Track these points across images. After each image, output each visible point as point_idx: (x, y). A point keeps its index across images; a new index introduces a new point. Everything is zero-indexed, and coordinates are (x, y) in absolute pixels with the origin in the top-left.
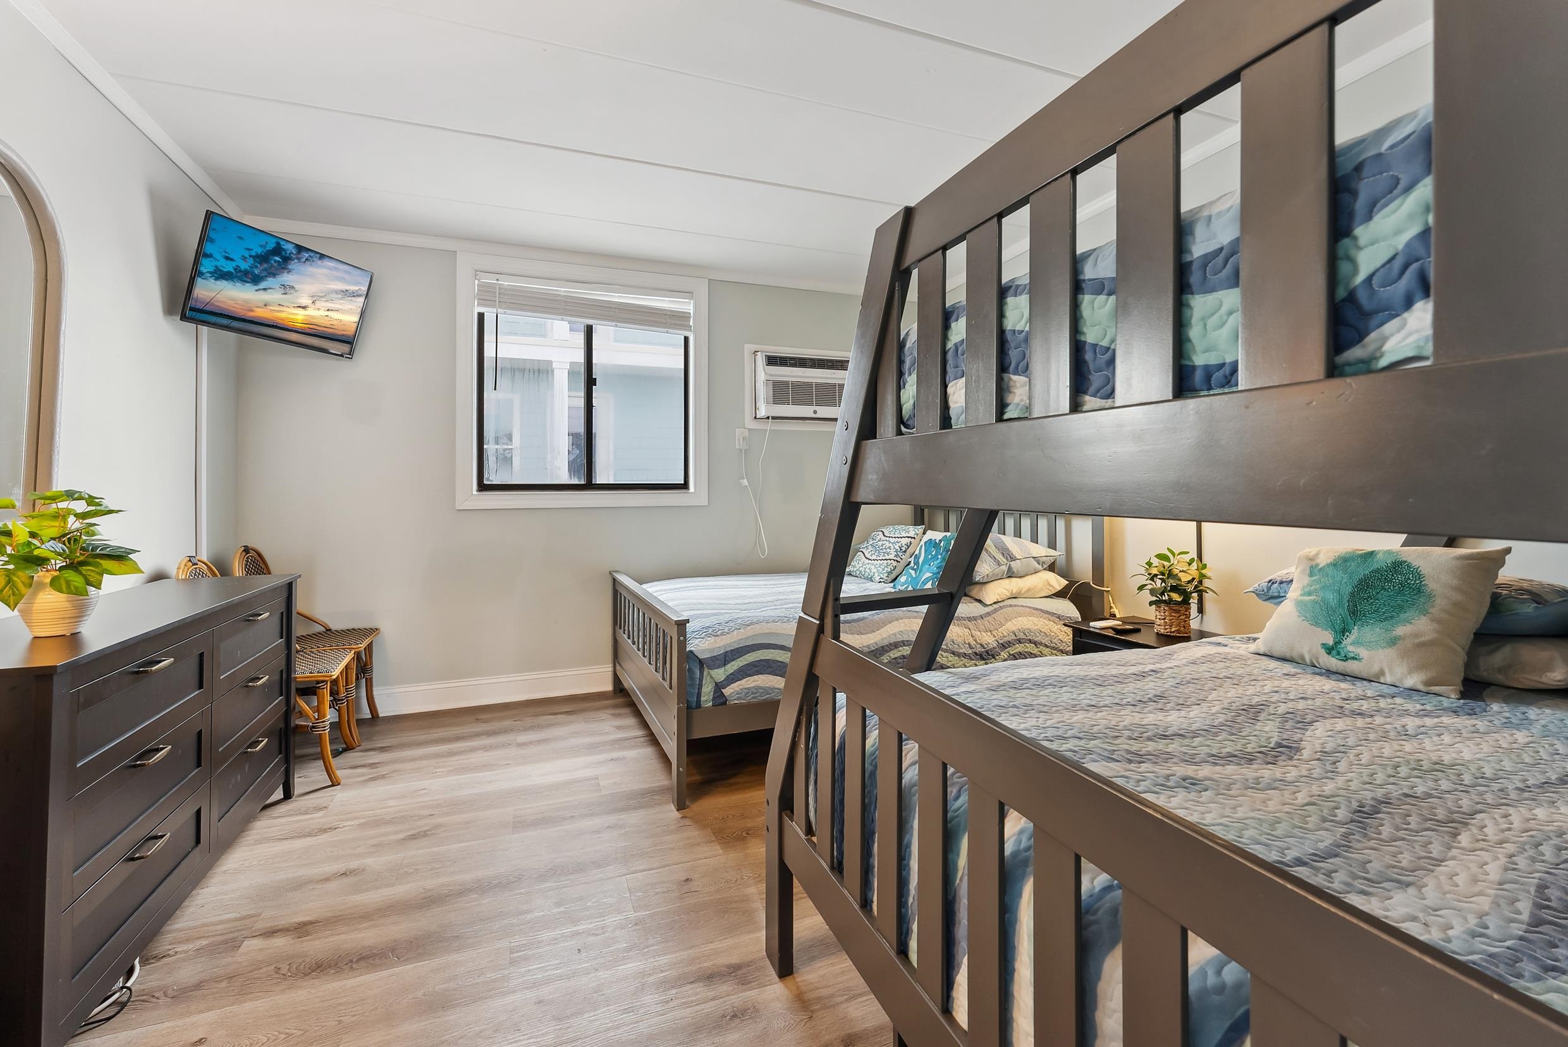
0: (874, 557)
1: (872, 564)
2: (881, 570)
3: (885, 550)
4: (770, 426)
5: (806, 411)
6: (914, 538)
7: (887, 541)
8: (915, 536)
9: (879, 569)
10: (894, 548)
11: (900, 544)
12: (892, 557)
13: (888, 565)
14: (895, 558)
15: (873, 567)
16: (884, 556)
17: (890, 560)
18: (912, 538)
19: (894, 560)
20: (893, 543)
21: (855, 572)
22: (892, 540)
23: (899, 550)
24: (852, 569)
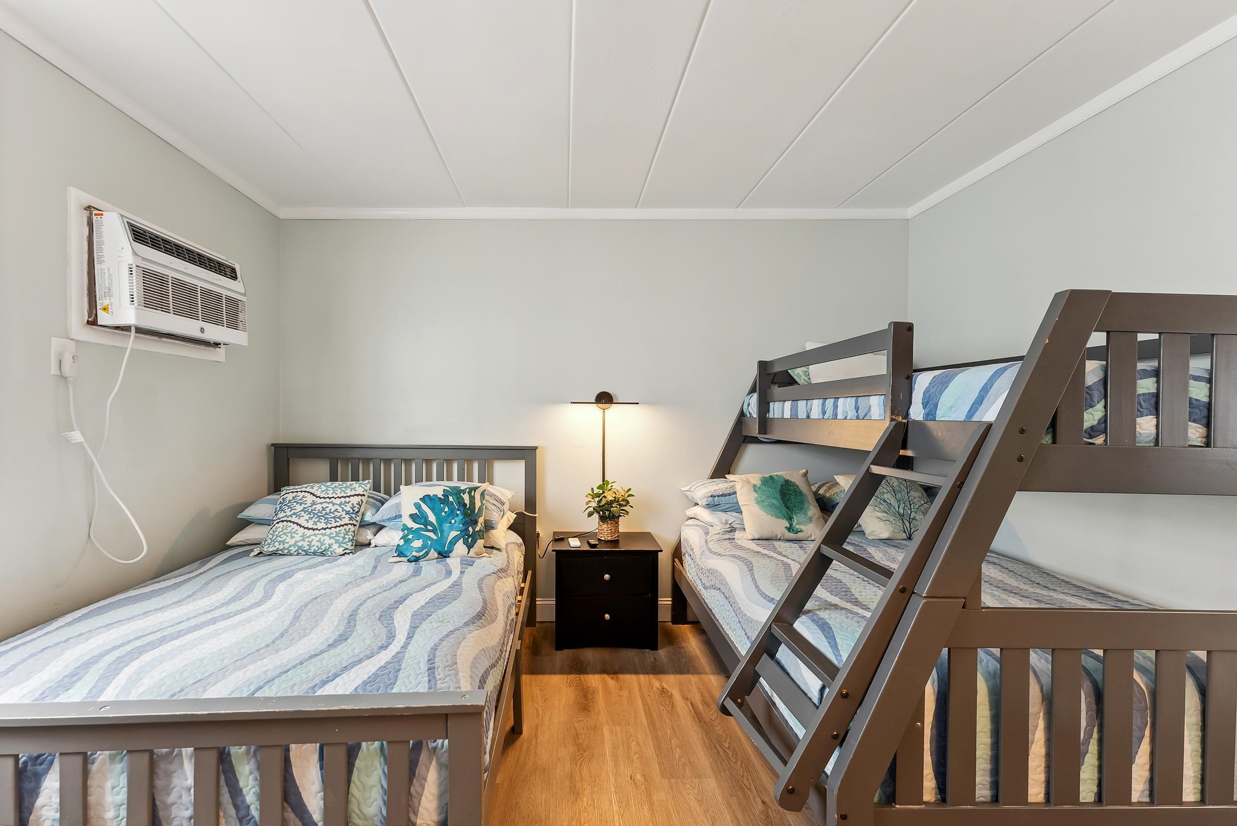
0: (320, 526)
1: (323, 535)
2: (341, 540)
3: (333, 515)
4: (131, 341)
5: (189, 327)
6: (364, 495)
7: (329, 503)
8: (365, 493)
9: (338, 538)
10: (343, 510)
11: (350, 505)
12: (346, 521)
13: (347, 533)
14: (351, 522)
15: (326, 538)
16: (336, 521)
17: (346, 525)
18: (361, 495)
19: (351, 524)
20: (340, 505)
21: (287, 549)
22: (338, 501)
23: (352, 511)
24: (281, 547)
